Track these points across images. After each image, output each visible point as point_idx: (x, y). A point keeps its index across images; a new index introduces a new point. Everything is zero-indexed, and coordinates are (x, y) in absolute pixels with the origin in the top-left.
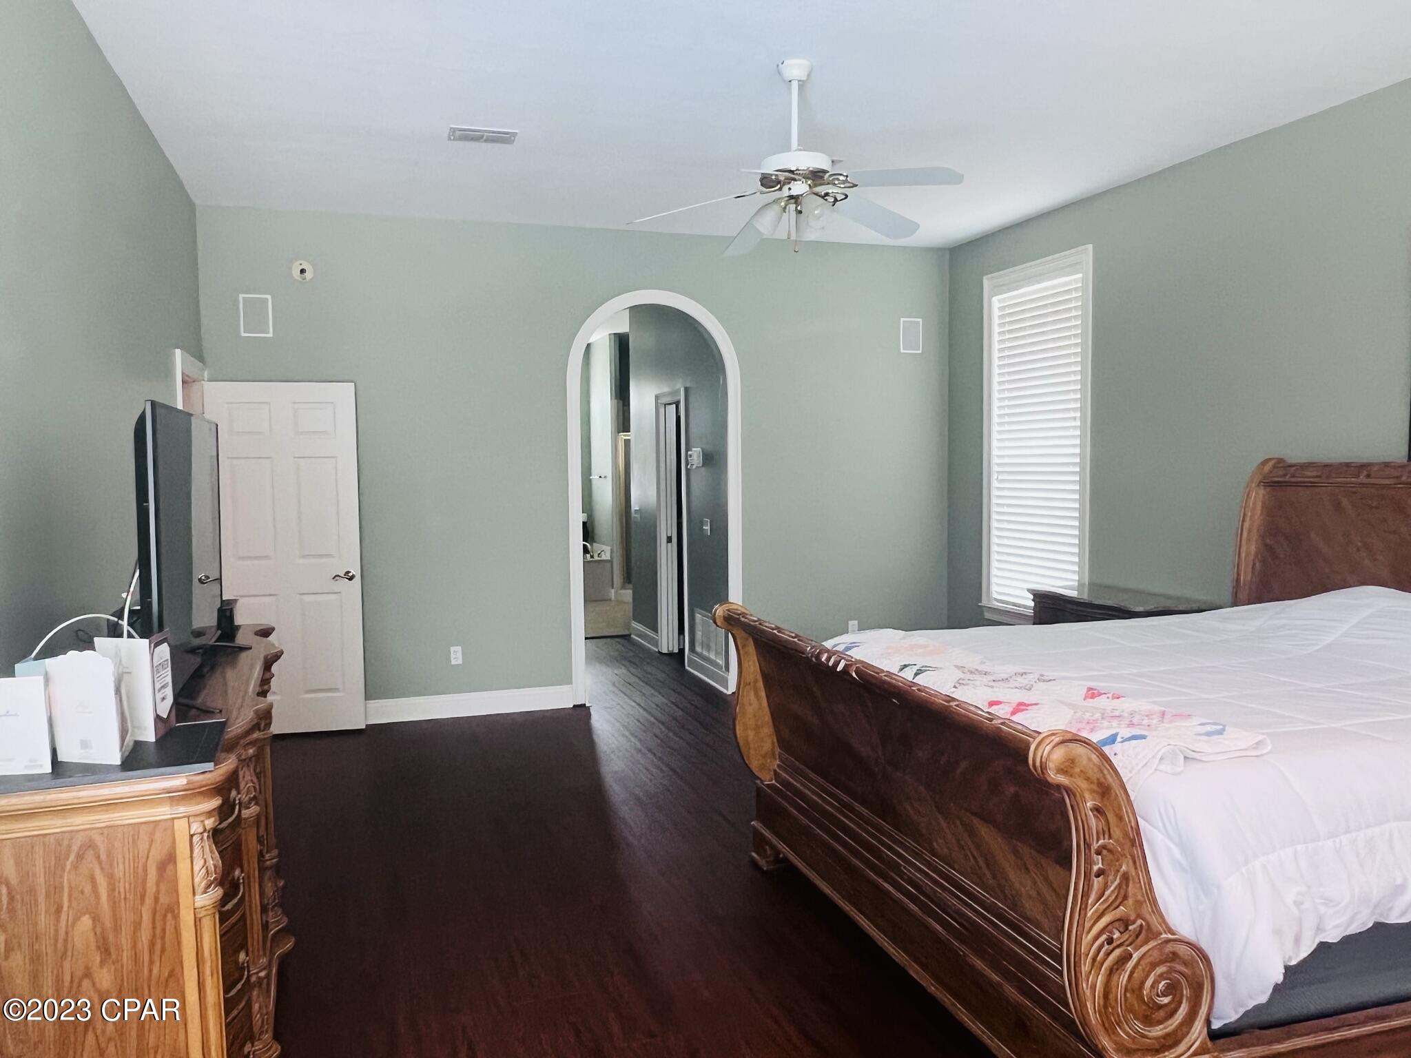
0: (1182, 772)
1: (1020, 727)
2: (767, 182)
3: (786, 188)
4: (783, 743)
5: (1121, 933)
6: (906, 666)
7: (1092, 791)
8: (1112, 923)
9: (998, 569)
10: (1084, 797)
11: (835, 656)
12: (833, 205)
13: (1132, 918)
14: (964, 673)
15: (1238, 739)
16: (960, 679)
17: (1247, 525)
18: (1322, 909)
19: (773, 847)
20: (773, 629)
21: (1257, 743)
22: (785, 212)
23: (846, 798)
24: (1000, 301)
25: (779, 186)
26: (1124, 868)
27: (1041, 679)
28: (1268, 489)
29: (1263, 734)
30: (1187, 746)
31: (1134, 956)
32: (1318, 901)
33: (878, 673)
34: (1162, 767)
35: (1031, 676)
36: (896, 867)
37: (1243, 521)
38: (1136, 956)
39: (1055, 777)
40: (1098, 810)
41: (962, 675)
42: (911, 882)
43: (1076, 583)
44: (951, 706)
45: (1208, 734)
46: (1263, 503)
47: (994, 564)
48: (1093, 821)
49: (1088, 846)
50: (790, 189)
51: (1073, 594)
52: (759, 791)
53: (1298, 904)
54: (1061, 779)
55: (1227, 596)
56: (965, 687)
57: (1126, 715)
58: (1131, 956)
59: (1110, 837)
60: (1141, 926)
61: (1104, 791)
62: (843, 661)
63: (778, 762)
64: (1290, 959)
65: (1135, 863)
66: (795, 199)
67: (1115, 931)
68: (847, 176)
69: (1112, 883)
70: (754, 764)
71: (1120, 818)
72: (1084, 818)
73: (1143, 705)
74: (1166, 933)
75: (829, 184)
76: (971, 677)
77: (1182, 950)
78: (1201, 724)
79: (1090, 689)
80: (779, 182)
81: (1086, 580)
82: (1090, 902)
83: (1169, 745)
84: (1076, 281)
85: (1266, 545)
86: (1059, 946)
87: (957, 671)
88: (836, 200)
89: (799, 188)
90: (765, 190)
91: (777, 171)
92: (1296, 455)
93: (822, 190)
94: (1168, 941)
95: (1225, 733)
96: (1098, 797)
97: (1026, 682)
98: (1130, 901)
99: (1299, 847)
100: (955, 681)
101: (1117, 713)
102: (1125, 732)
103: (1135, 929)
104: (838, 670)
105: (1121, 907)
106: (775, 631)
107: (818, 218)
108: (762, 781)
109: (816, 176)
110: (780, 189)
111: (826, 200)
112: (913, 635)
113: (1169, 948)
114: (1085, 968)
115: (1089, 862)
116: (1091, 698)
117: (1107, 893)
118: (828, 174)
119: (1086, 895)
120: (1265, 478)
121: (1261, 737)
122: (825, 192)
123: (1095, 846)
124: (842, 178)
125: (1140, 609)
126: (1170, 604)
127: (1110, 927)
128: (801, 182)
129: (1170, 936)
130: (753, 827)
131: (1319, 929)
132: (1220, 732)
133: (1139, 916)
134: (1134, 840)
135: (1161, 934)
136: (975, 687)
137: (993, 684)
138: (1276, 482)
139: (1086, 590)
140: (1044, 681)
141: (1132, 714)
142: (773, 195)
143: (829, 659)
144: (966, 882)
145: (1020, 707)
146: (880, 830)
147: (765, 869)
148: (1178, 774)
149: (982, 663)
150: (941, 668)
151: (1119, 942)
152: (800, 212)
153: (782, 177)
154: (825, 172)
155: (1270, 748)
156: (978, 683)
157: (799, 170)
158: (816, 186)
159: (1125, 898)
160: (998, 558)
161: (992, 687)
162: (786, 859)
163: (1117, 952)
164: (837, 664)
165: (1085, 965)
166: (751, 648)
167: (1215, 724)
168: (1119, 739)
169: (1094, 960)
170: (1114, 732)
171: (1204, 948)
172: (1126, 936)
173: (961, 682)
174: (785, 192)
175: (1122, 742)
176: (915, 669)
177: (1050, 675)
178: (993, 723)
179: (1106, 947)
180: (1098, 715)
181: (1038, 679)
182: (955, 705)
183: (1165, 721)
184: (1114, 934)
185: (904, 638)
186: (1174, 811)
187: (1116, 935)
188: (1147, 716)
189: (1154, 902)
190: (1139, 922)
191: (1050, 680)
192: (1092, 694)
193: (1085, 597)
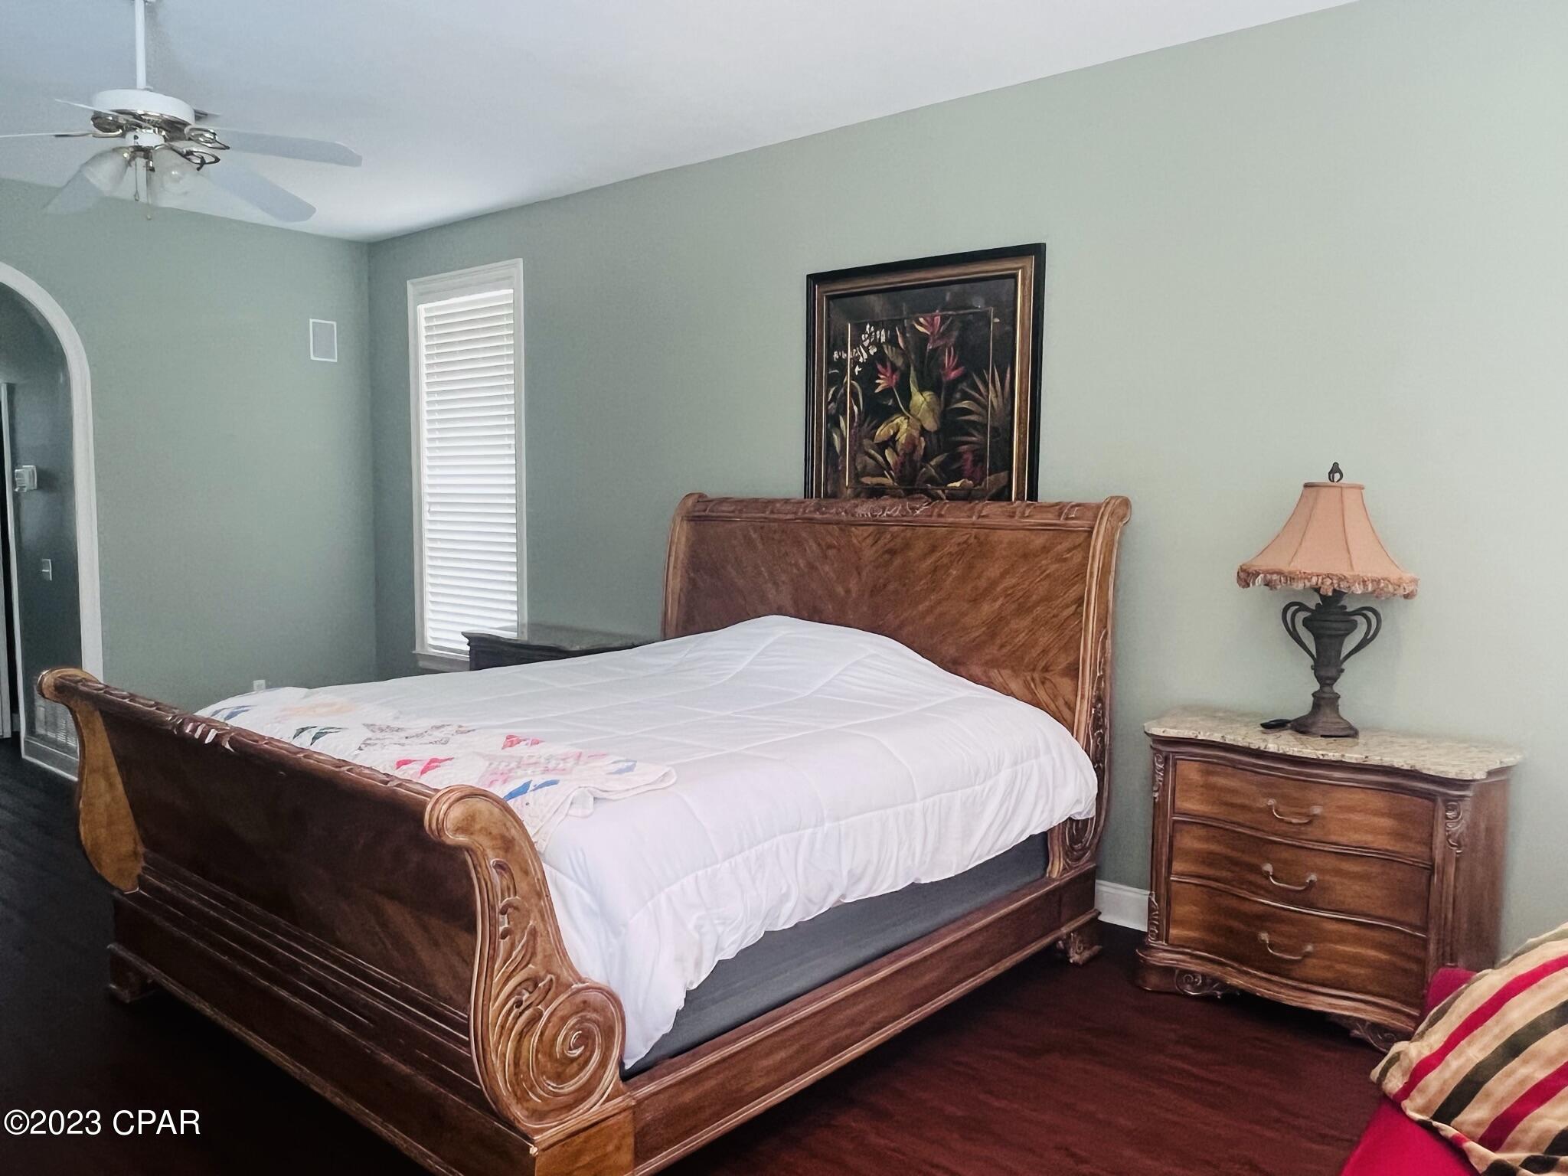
0: (591, 814)
1: (418, 788)
2: (102, 122)
3: (130, 136)
4: (149, 841)
5: (530, 993)
6: (303, 730)
7: (493, 849)
8: (520, 984)
9: (433, 611)
10: (486, 855)
11: (204, 725)
12: (198, 169)
13: (542, 973)
14: (374, 732)
15: (646, 773)
16: (368, 739)
17: (672, 559)
18: (720, 929)
19: (138, 973)
20: (124, 698)
21: (664, 775)
22: (130, 166)
23: (231, 896)
24: (426, 310)
25: (121, 131)
26: (531, 923)
27: (461, 731)
28: (692, 523)
29: (668, 766)
30: (597, 786)
31: (545, 1014)
32: (716, 922)
33: (257, 741)
34: (572, 812)
35: (449, 728)
36: (294, 969)
37: (669, 556)
38: (546, 1014)
39: (452, 838)
40: (499, 866)
41: (370, 735)
42: (313, 983)
43: (515, 624)
44: (343, 772)
45: (620, 772)
46: (688, 539)
47: (428, 606)
48: (496, 878)
49: (492, 908)
50: (136, 137)
51: (512, 635)
52: (117, 905)
53: (698, 928)
54: (462, 839)
55: (657, 631)
56: (371, 748)
57: (542, 760)
58: (541, 1015)
59: (515, 894)
60: (551, 980)
61: (507, 844)
62: (213, 730)
63: (144, 864)
64: (692, 983)
65: (542, 916)
66: (146, 152)
67: (524, 991)
68: (214, 134)
69: (520, 942)
70: (109, 872)
71: (526, 872)
72: (487, 878)
73: (559, 749)
74: (576, 983)
75: (190, 139)
76: (380, 735)
77: (594, 997)
78: (615, 762)
79: (509, 737)
80: (120, 127)
81: (526, 620)
82: (496, 967)
83: (580, 787)
84: (506, 297)
85: (690, 578)
86: (466, 1016)
87: (365, 730)
88: (203, 163)
89: (149, 138)
90: (101, 133)
91: (117, 111)
92: (713, 491)
93: (184, 146)
94: (579, 991)
95: (635, 769)
96: (501, 853)
97: (442, 735)
98: (539, 957)
99: (700, 873)
100: (361, 742)
101: (533, 760)
102: (538, 780)
103: (544, 985)
104: (207, 741)
105: (530, 966)
106: (126, 701)
107: (177, 180)
108: (121, 892)
109: (172, 128)
110: (123, 135)
111: (189, 159)
112: (318, 692)
113: (579, 998)
114: (493, 1038)
115: (494, 924)
116: (510, 746)
117: (514, 953)
118: (190, 127)
119: (492, 959)
120: (688, 512)
121: (667, 769)
122: (188, 149)
123: (500, 905)
124: (207, 135)
125: (577, 648)
126: (605, 642)
127: (519, 988)
128: (151, 131)
129: (581, 985)
130: (110, 950)
131: (718, 949)
132: (630, 769)
133: (549, 972)
134: (540, 892)
135: (572, 985)
136: (383, 746)
137: (404, 741)
138: (699, 517)
139: (525, 631)
140: (462, 733)
141: (548, 760)
142: (112, 140)
143: (194, 730)
144: (375, 970)
145: (432, 764)
146: (276, 928)
147: (128, 1001)
148: (586, 817)
149: (397, 718)
150: (346, 729)
151: (528, 1003)
152: (152, 170)
153: (122, 119)
154: (185, 124)
155: (673, 781)
156: (387, 742)
157: (149, 115)
158: (172, 139)
159: (534, 954)
160: (433, 599)
161: (403, 745)
162: (156, 985)
163: (527, 1013)
164: (204, 735)
165: (493, 1035)
166: (99, 724)
167: (627, 761)
168: (531, 787)
169: (503, 1027)
170: (525, 780)
171: (614, 990)
172: (536, 994)
173: (368, 742)
174: (130, 140)
175: (534, 790)
176: (314, 732)
177: (468, 725)
178: (389, 785)
179: (515, 1011)
180: (513, 765)
181: (457, 731)
182: (348, 771)
183: (580, 763)
184: (524, 995)
185: (306, 697)
186: (584, 854)
187: (526, 995)
188: (564, 760)
189: (564, 954)
190: (549, 977)
191: (469, 731)
192: (512, 741)
193: (525, 638)
